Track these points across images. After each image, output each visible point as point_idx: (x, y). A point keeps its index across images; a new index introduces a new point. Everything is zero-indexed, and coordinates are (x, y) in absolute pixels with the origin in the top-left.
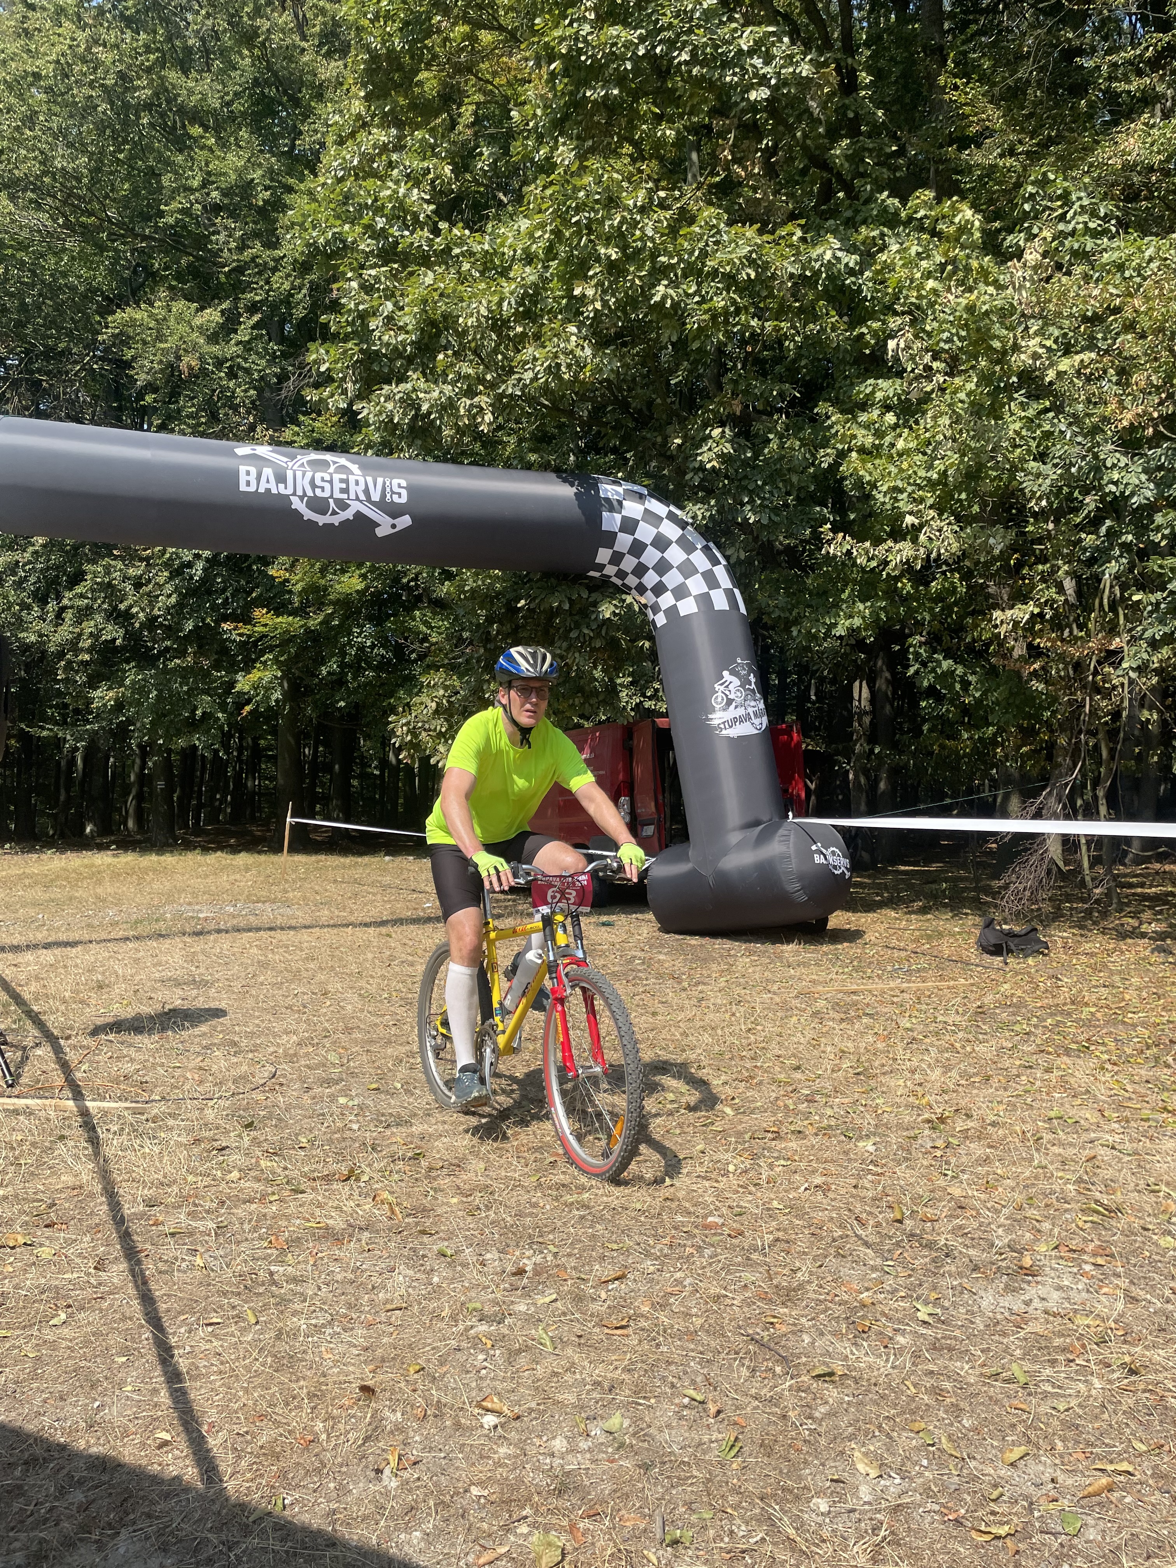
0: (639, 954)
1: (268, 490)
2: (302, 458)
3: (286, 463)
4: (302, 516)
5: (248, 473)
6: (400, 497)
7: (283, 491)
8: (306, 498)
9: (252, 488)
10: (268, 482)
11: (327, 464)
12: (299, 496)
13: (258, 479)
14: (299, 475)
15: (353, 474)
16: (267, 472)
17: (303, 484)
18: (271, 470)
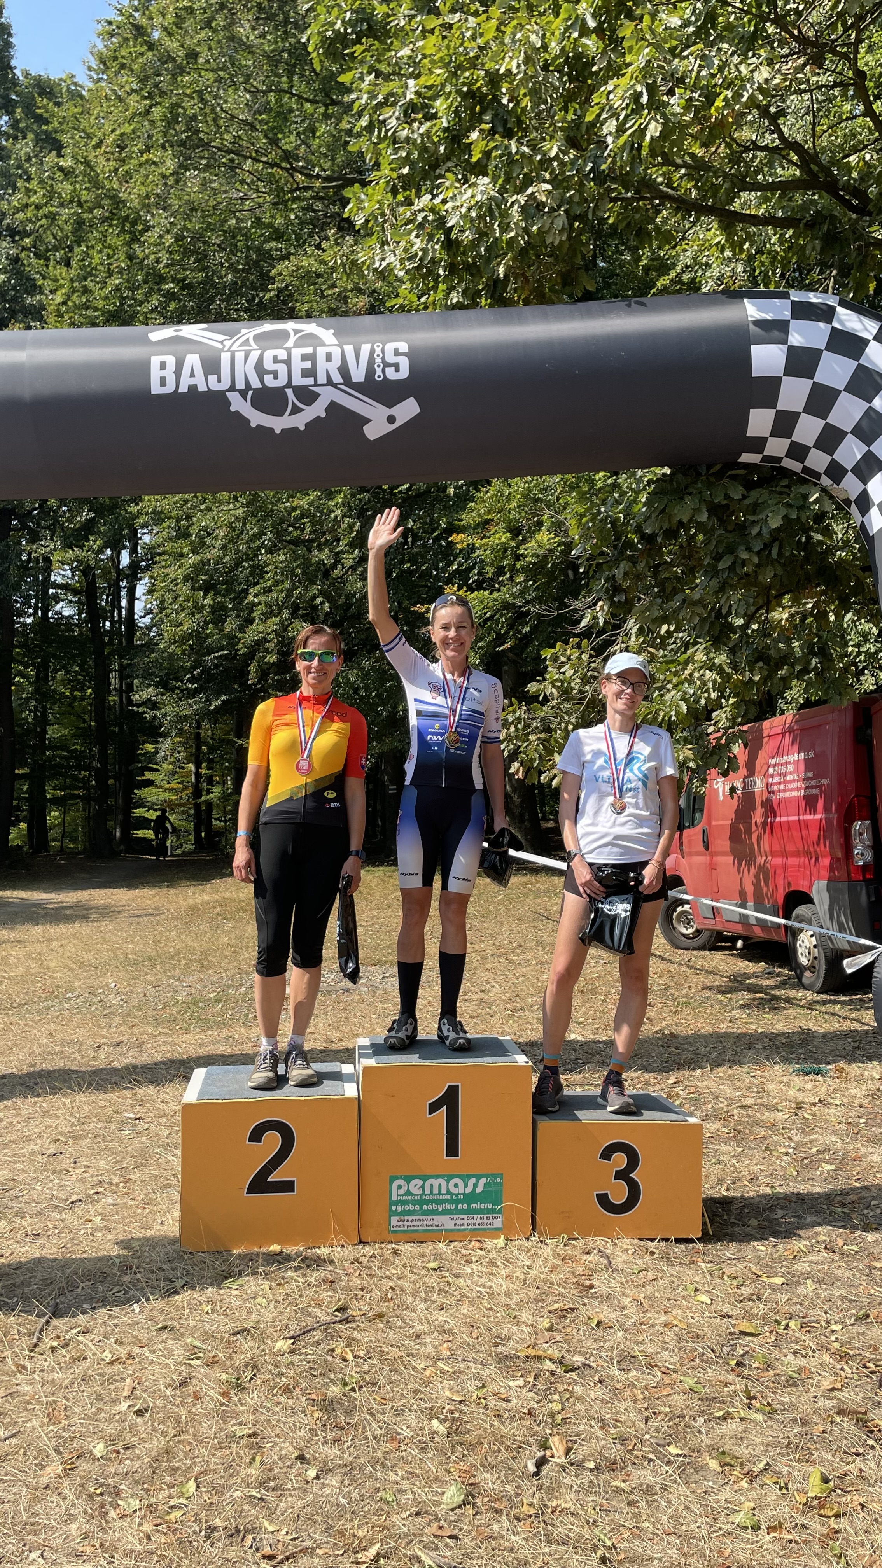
1: (193, 388)
2: (250, 331)
3: (222, 342)
4: (248, 421)
5: (163, 366)
6: (397, 370)
7: (215, 386)
8: (251, 392)
9: (170, 388)
10: (192, 375)
11: (285, 335)
12: (240, 391)
13: (178, 373)
14: (240, 356)
15: (323, 344)
16: (193, 360)
17: (246, 371)
18: (197, 356)
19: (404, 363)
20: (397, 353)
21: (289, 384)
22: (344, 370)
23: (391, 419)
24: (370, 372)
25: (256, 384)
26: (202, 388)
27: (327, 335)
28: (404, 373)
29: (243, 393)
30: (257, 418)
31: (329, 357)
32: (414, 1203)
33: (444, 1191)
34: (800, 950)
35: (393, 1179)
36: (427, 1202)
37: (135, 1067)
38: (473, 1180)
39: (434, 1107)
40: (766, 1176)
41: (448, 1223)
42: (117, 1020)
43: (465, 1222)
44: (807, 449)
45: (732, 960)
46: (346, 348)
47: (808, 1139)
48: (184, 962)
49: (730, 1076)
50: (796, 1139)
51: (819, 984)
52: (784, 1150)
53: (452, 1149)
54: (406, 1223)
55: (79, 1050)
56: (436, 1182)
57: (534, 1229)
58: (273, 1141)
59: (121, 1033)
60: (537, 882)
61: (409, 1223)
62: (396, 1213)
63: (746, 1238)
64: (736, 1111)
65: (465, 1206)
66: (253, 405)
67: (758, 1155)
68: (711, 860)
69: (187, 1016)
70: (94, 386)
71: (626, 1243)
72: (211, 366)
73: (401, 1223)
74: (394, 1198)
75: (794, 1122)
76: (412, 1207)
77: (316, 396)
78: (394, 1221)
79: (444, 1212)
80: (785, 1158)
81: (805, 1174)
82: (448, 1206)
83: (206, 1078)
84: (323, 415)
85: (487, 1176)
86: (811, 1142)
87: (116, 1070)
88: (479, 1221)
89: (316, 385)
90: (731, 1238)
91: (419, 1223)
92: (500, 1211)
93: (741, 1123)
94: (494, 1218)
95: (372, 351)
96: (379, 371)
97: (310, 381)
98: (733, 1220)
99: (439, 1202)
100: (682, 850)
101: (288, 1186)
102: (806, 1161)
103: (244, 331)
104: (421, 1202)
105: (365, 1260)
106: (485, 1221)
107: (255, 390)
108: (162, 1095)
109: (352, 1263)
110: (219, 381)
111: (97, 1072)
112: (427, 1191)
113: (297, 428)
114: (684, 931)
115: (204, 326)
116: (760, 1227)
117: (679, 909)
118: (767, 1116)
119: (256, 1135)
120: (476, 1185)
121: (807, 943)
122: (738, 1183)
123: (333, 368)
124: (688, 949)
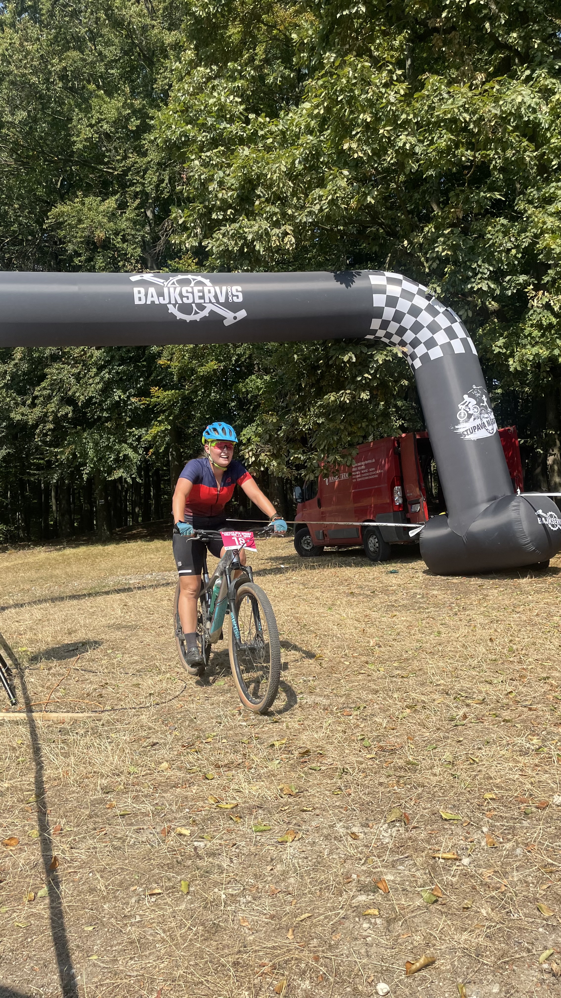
0: (419, 591)
1: (153, 302)
2: (173, 279)
3: (163, 282)
4: (176, 317)
5: (139, 292)
6: (238, 298)
7: (162, 302)
8: (177, 305)
9: (143, 302)
10: (152, 297)
11: (189, 281)
13: (146, 295)
14: (172, 290)
15: (206, 286)
16: (152, 290)
17: (175, 296)
18: (153, 288)
19: (240, 295)
20: (237, 291)
21: (194, 302)
22: (216, 297)
23: (235, 318)
24: (227, 298)
25: (180, 301)
26: (157, 302)
27: (207, 282)
28: (241, 299)
29: (174, 305)
30: (180, 316)
31: (209, 292)
34: (370, 545)
44: (392, 335)
46: (216, 288)
66: (178, 310)
72: (161, 294)
77: (205, 307)
84: (207, 315)
89: (205, 303)
95: (227, 290)
96: (230, 298)
103: (171, 278)
110: (164, 300)
113: (196, 320)
117: (304, 538)
121: (373, 542)
123: (211, 296)
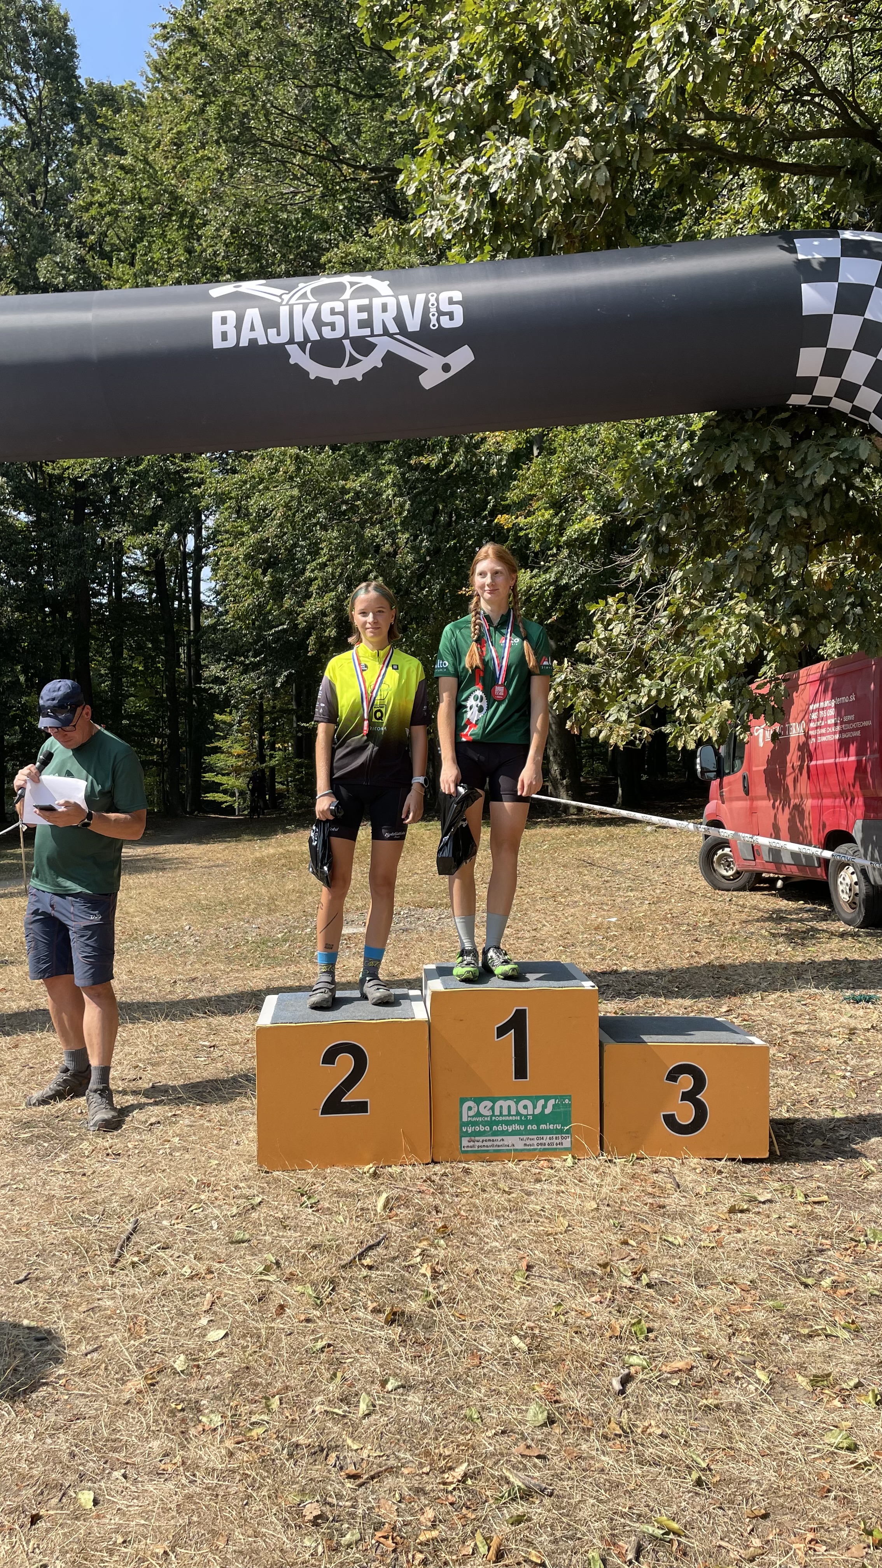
1: (253, 342)
2: (306, 285)
3: (280, 297)
4: (307, 373)
5: (224, 321)
6: (452, 319)
7: (275, 339)
8: (309, 345)
9: (231, 343)
10: (252, 329)
11: (341, 288)
12: (298, 343)
13: (239, 327)
14: (298, 309)
15: (379, 295)
16: (253, 314)
17: (304, 324)
18: (256, 311)
19: (458, 311)
20: (451, 302)
21: (346, 336)
22: (400, 321)
23: (446, 368)
24: (425, 321)
25: (314, 336)
26: (262, 341)
27: (382, 286)
28: (458, 321)
29: (302, 346)
30: (316, 370)
31: (384, 309)
32: (485, 1124)
33: (513, 1112)
34: (841, 888)
35: (463, 1101)
36: (497, 1123)
37: (210, 999)
38: (542, 1102)
39: (502, 1031)
40: (826, 1098)
41: (517, 1142)
42: (192, 958)
43: (534, 1142)
44: (857, 388)
45: (772, 899)
46: (400, 297)
47: (864, 1063)
48: (253, 906)
49: (781, 1004)
50: (852, 1063)
51: (859, 921)
52: (841, 1073)
53: (521, 1072)
54: (477, 1144)
55: (157, 985)
56: (505, 1104)
57: (602, 1149)
58: (346, 1063)
59: (197, 970)
60: (580, 832)
61: (480, 1144)
62: (466, 1134)
63: (812, 1158)
64: (790, 1037)
65: (535, 1127)
66: (312, 357)
67: (815, 1079)
68: (752, 804)
69: (257, 954)
70: (158, 343)
71: (694, 1161)
72: (271, 320)
73: (472, 1144)
74: (465, 1119)
75: (849, 1047)
76: (482, 1128)
77: (373, 346)
78: (465, 1142)
79: (514, 1133)
80: (843, 1081)
81: (865, 1096)
82: (517, 1127)
83: (278, 1004)
84: (380, 365)
85: (555, 1098)
86: (867, 1065)
87: (191, 1002)
88: (549, 1141)
89: (372, 335)
90: (797, 1158)
91: (490, 1143)
92: (568, 1132)
93: (795, 1048)
94: (563, 1138)
95: (427, 302)
96: (434, 320)
97: (367, 332)
98: (797, 1141)
99: (508, 1123)
100: (722, 796)
101: (361, 1107)
102: (864, 1084)
103: (301, 285)
104: (491, 1123)
105: (436, 1178)
106: (555, 1141)
107: (313, 342)
108: (234, 1025)
109: (425, 1181)
110: (279, 334)
111: (173, 1004)
112: (497, 1112)
113: (354, 379)
114: (724, 873)
115: (264, 281)
116: (824, 1146)
117: (720, 852)
118: (821, 1041)
119: (330, 1057)
120: (544, 1107)
121: (848, 881)
122: (798, 1105)
123: (389, 318)
124: (728, 890)
